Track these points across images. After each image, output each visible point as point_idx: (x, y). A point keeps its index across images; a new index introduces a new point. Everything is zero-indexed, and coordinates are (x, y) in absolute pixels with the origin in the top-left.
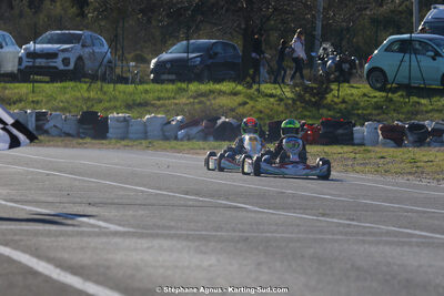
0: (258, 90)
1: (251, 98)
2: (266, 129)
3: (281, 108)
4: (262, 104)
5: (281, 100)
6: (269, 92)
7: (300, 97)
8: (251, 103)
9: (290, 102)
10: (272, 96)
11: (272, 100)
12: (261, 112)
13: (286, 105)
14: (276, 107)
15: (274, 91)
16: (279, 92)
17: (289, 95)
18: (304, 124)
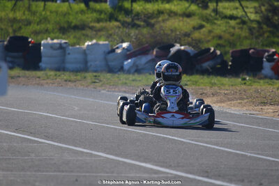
0: (216, 11)
1: (207, 20)
2: (228, 58)
3: (245, 33)
4: (221, 27)
5: (244, 23)
6: (229, 12)
7: (267, 20)
8: (208, 26)
9: (255, 25)
10: (232, 17)
11: (233, 23)
12: (220, 37)
13: (251, 29)
14: (237, 31)
15: (235, 12)
16: (239, 13)
17: (253, 16)
18: (274, 53)
